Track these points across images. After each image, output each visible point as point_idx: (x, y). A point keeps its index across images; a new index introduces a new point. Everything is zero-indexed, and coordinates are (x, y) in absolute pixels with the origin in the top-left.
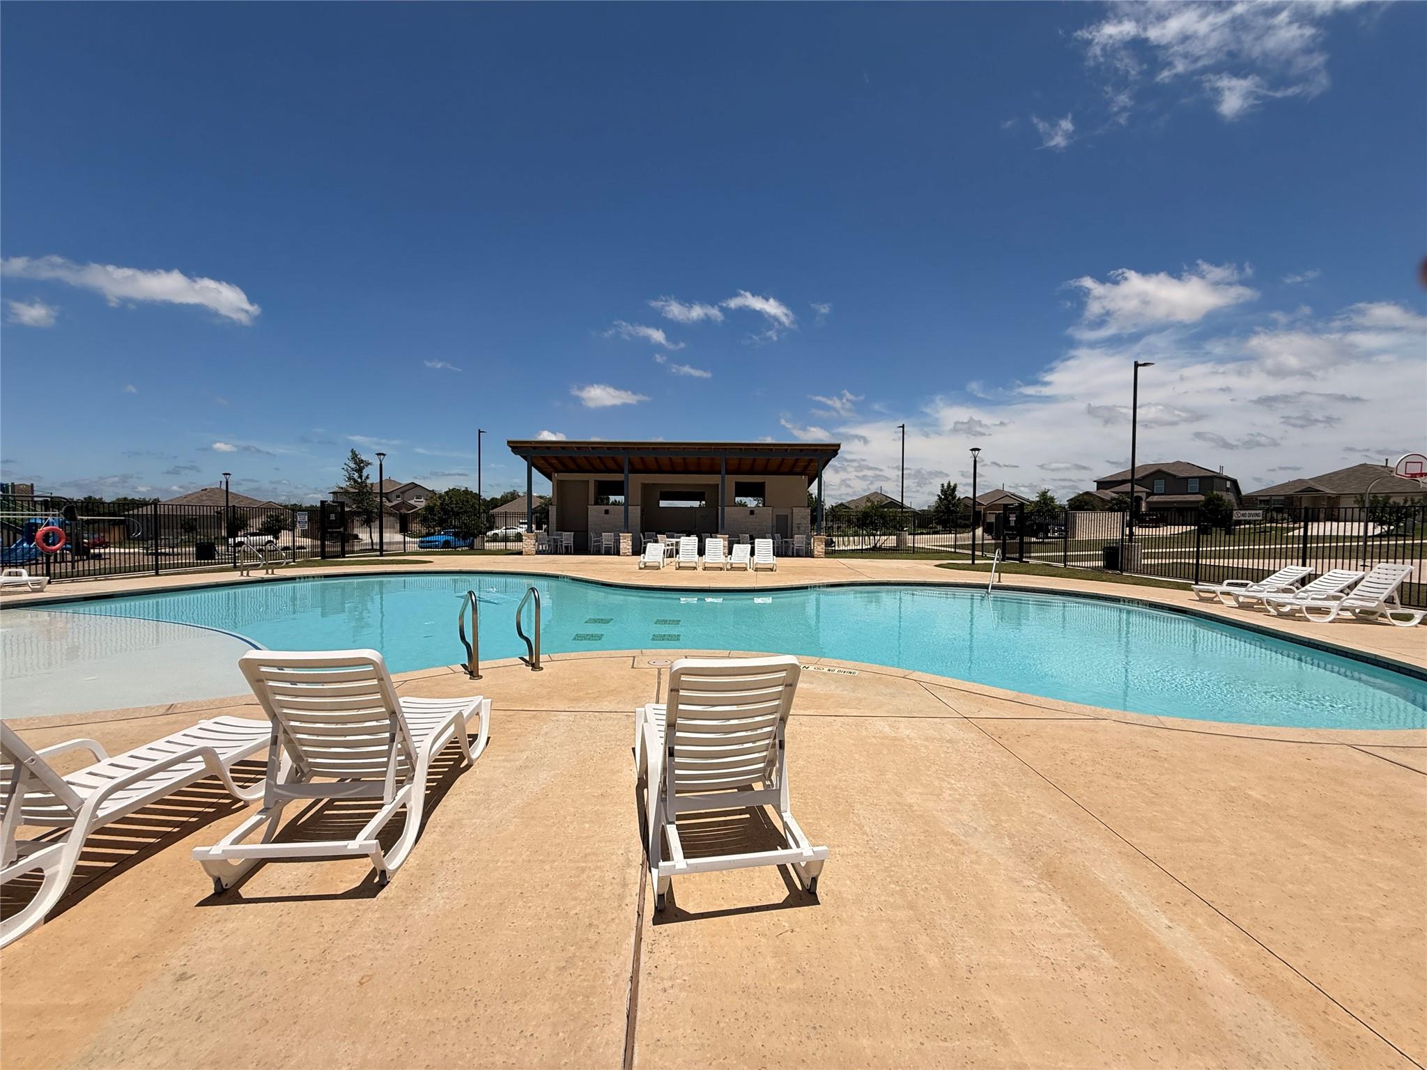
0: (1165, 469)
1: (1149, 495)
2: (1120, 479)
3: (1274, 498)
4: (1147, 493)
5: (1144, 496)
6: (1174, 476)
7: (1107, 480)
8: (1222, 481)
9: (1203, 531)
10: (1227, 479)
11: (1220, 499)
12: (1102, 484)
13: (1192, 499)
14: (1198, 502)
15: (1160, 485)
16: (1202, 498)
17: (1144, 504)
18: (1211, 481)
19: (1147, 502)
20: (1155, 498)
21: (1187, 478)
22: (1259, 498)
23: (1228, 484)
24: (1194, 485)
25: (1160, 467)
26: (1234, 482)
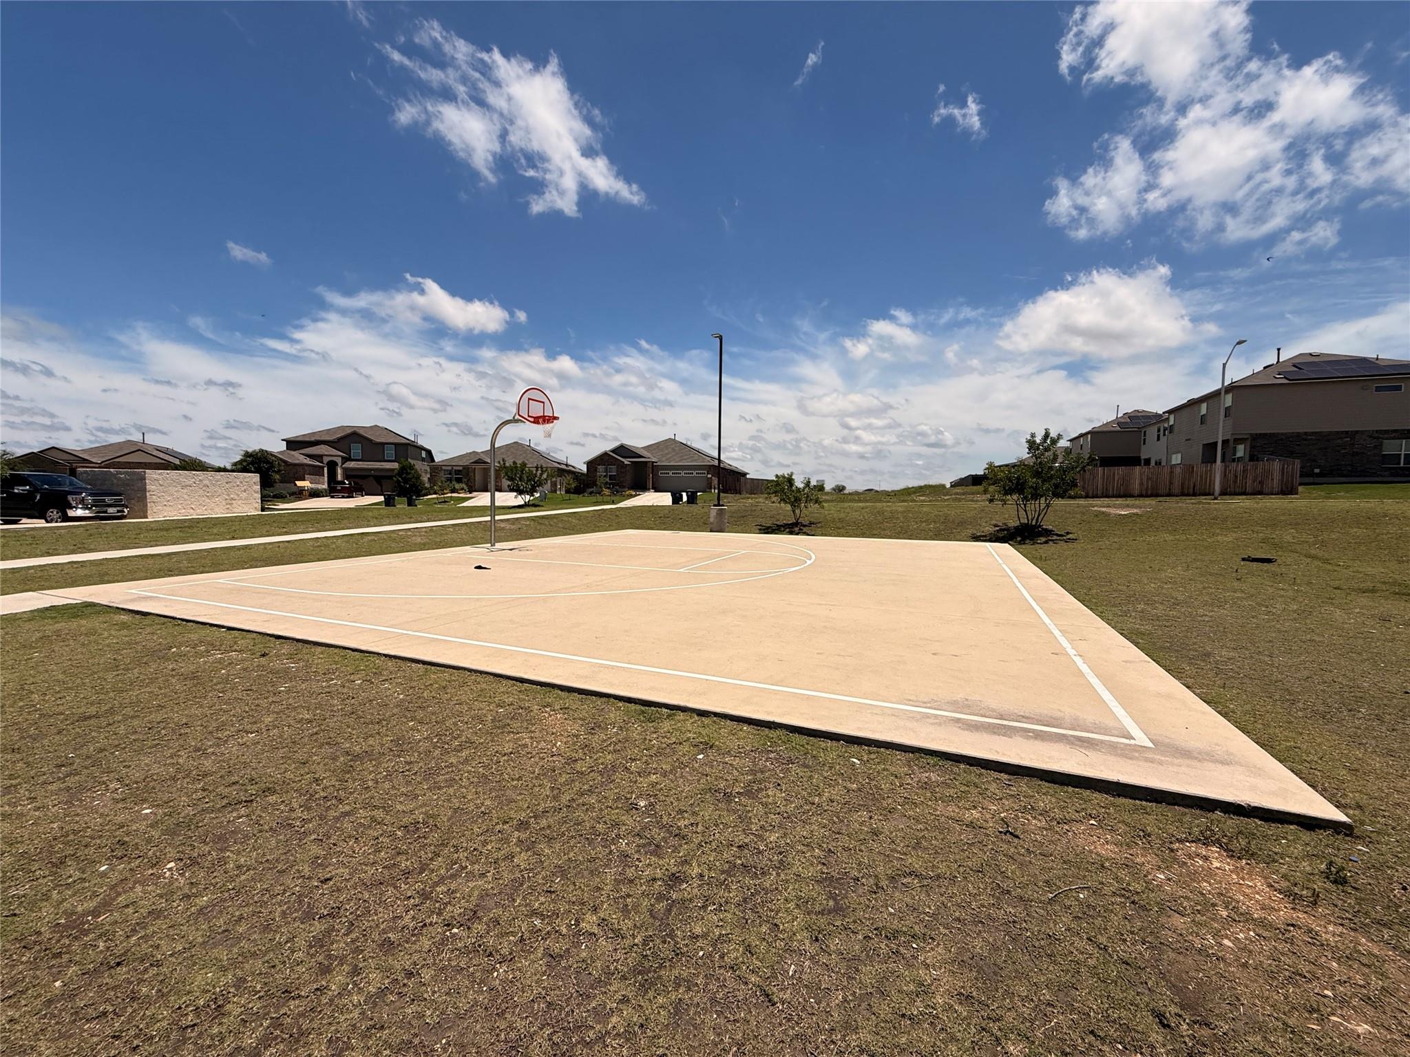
0: (362, 432)
1: (345, 460)
2: (313, 439)
3: (455, 468)
4: (343, 458)
5: (339, 460)
6: (371, 441)
7: (297, 439)
8: (418, 450)
9: (389, 502)
10: (422, 448)
11: (411, 467)
12: (292, 444)
13: (388, 467)
14: (393, 470)
15: (356, 450)
16: (396, 465)
17: (339, 471)
18: (407, 449)
19: (343, 468)
20: (352, 465)
21: (383, 444)
22: (444, 468)
23: (424, 454)
24: (390, 452)
25: (355, 429)
26: (429, 452)
